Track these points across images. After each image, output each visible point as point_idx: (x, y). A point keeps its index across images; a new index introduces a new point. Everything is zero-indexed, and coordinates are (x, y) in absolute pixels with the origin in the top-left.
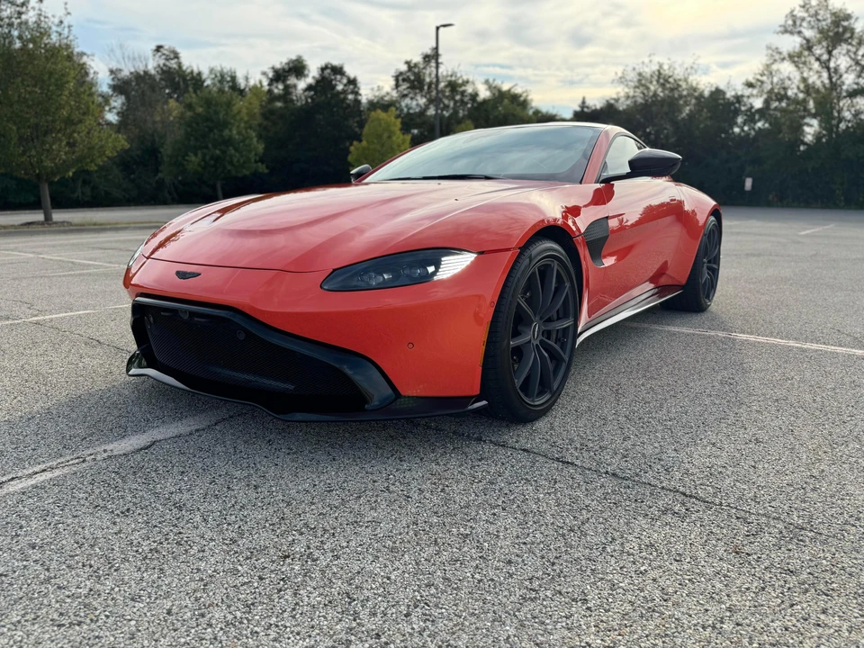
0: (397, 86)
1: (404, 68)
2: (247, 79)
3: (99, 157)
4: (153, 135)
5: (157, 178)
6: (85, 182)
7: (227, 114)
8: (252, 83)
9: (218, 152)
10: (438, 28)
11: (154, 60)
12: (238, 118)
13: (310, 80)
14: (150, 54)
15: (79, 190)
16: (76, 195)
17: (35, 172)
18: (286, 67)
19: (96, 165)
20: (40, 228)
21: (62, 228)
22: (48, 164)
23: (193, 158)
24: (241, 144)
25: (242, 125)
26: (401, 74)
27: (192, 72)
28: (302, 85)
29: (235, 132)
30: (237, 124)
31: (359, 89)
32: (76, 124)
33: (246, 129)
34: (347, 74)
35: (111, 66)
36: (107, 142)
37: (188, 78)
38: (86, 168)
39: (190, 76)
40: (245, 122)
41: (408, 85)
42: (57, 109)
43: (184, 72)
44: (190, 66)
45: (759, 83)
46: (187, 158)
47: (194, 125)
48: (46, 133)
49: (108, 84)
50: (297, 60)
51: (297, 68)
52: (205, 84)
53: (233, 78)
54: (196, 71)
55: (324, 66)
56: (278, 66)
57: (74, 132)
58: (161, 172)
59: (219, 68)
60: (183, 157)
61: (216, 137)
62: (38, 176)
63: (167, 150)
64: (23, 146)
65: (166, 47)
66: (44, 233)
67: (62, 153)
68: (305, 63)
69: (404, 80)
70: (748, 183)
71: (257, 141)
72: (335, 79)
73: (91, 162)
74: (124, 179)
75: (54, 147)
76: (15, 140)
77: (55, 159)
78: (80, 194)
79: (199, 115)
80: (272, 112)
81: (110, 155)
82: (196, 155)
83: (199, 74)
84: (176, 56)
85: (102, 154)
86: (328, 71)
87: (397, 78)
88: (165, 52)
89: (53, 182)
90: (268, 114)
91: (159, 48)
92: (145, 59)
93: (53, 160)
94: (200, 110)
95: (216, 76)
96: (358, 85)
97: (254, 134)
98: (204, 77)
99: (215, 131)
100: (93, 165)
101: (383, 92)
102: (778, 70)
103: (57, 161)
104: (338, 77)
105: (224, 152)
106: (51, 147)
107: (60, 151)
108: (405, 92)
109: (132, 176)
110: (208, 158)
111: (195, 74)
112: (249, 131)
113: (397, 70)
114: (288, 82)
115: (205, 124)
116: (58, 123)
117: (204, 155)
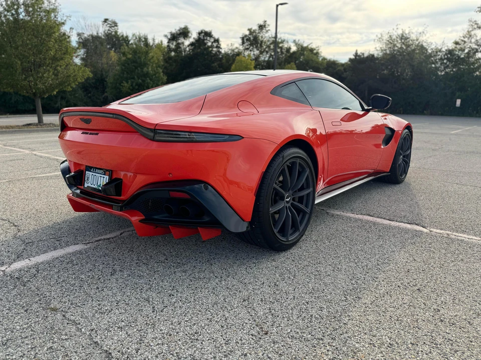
0: (243, 43)
1: (247, 33)
2: (154, 40)
3: (73, 82)
4: (102, 71)
5: (103, 96)
6: (62, 98)
7: (145, 58)
8: (157, 42)
9: (140, 81)
10: (277, 6)
11: (103, 27)
12: (152, 61)
13: (191, 40)
14: (101, 23)
15: (59, 103)
16: (57, 105)
17: (32, 91)
18: (178, 32)
19: (71, 87)
20: (35, 128)
21: (49, 128)
22: (40, 86)
23: (126, 84)
24: (154, 77)
25: (154, 65)
26: (246, 36)
27: (123, 36)
28: (187, 42)
29: (150, 69)
30: (151, 64)
31: (220, 45)
32: (58, 61)
33: (157, 67)
34: (213, 36)
35: (78, 31)
36: (79, 72)
37: (121, 39)
38: (65, 89)
39: (122, 38)
40: (156, 64)
41: (249, 43)
42: (47, 51)
43: (118, 36)
44: (122, 32)
45: (463, 42)
46: (122, 84)
47: (126, 65)
48: (40, 66)
49: (76, 41)
50: (184, 28)
51: (184, 33)
52: (130, 43)
53: (146, 39)
54: (125, 35)
55: (200, 32)
56: (174, 31)
57: (57, 66)
58: (106, 92)
59: (138, 34)
60: (120, 84)
61: (139, 72)
62: (35, 94)
63: (110, 80)
64: (25, 75)
65: (110, 20)
66: (37, 131)
67: (50, 79)
68: (189, 30)
69: (247, 40)
70: (458, 102)
71: (163, 75)
72: (207, 39)
73: (68, 85)
74: (85, 96)
75: (45, 75)
76: (19, 70)
77: (45, 83)
78: (59, 105)
79: (129, 59)
80: (170, 58)
81: (80, 81)
82: (127, 83)
83: (127, 37)
84: (115, 24)
85: (76, 80)
86: (203, 34)
87: (243, 39)
88: (109, 22)
89: (44, 98)
90: (168, 59)
91: (106, 20)
92: (98, 27)
93: (43, 84)
94: (130, 56)
95: (136, 38)
96: (220, 43)
97: (161, 71)
98: (130, 38)
99: (139, 69)
100: (69, 87)
101: (234, 47)
102: (475, 34)
103: (46, 84)
104: (208, 38)
105: (143, 81)
106: (43, 75)
107: (48, 78)
108: (247, 47)
109: (89, 95)
110: (134, 84)
111: (124, 37)
112: (158, 68)
113: (243, 34)
114: (180, 41)
115: (133, 64)
116: (47, 60)
117: (132, 82)
